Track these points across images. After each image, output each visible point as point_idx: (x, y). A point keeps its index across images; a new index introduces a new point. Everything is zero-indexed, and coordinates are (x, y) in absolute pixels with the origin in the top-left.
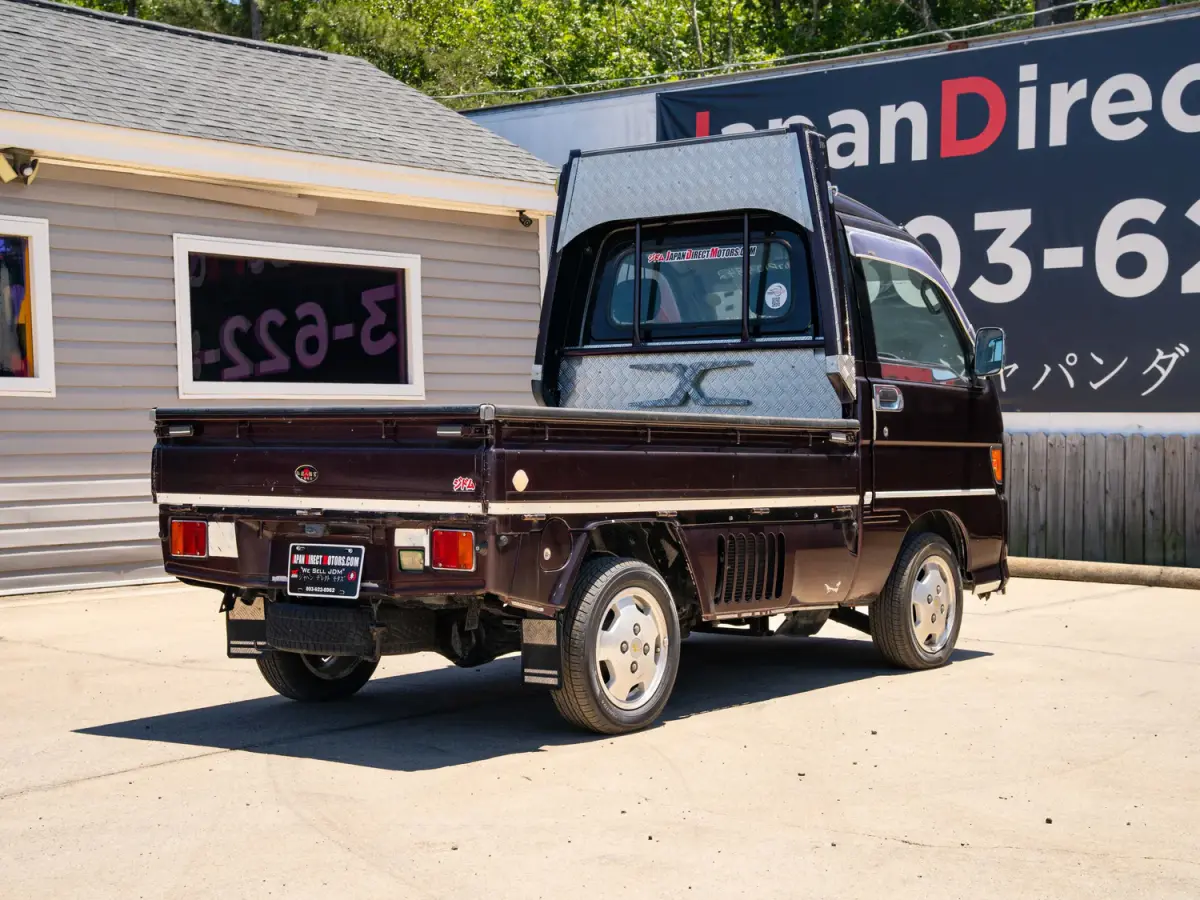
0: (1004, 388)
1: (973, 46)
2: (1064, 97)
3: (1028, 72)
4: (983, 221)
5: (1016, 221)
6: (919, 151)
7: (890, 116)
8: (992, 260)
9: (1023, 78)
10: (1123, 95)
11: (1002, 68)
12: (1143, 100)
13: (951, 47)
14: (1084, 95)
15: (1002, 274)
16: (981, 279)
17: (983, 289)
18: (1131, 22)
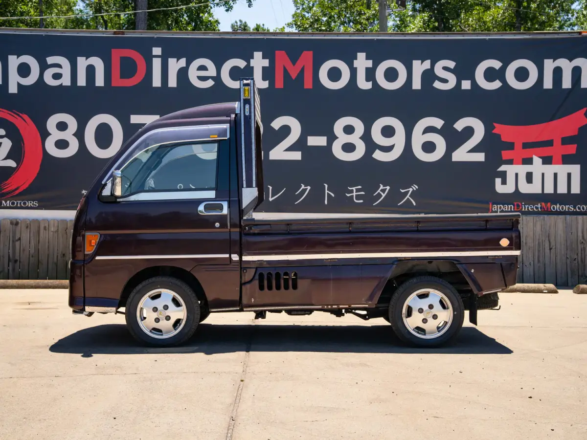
1: (127, 35)
2: (175, 65)
3: (157, 51)
4: (135, 119)
6: (100, 81)
7: (82, 63)
9: (154, 53)
10: (202, 68)
11: (144, 47)
12: (212, 71)
13: (115, 33)
14: (184, 65)
18: (204, 35)
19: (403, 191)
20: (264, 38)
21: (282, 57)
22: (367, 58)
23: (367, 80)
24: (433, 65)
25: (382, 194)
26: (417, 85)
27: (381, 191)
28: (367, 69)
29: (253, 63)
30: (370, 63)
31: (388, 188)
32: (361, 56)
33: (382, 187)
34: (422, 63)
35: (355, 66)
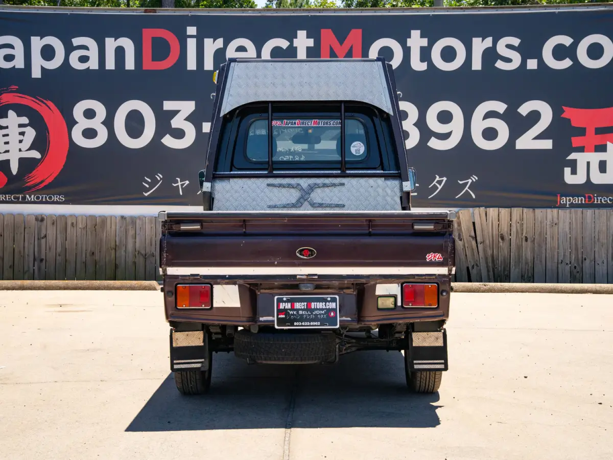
0: (181, 193)
1: (159, 13)
2: (211, 46)
3: (192, 30)
4: (168, 105)
5: (187, 107)
6: (130, 64)
7: (111, 44)
8: (174, 126)
9: (188, 33)
10: (242, 49)
11: (178, 27)
12: (252, 52)
13: (146, 11)
14: (221, 46)
15: (179, 134)
16: (168, 136)
17: (168, 141)
18: (243, 13)
19: (461, 182)
20: (308, 16)
21: (328, 36)
22: (422, 36)
23: (422, 60)
24: (495, 43)
25: (438, 185)
26: (477, 65)
27: (436, 182)
28: (422, 48)
29: (296, 43)
30: (424, 42)
31: (445, 179)
32: (415, 34)
33: (438, 178)
34: (483, 40)
35: (408, 45)
